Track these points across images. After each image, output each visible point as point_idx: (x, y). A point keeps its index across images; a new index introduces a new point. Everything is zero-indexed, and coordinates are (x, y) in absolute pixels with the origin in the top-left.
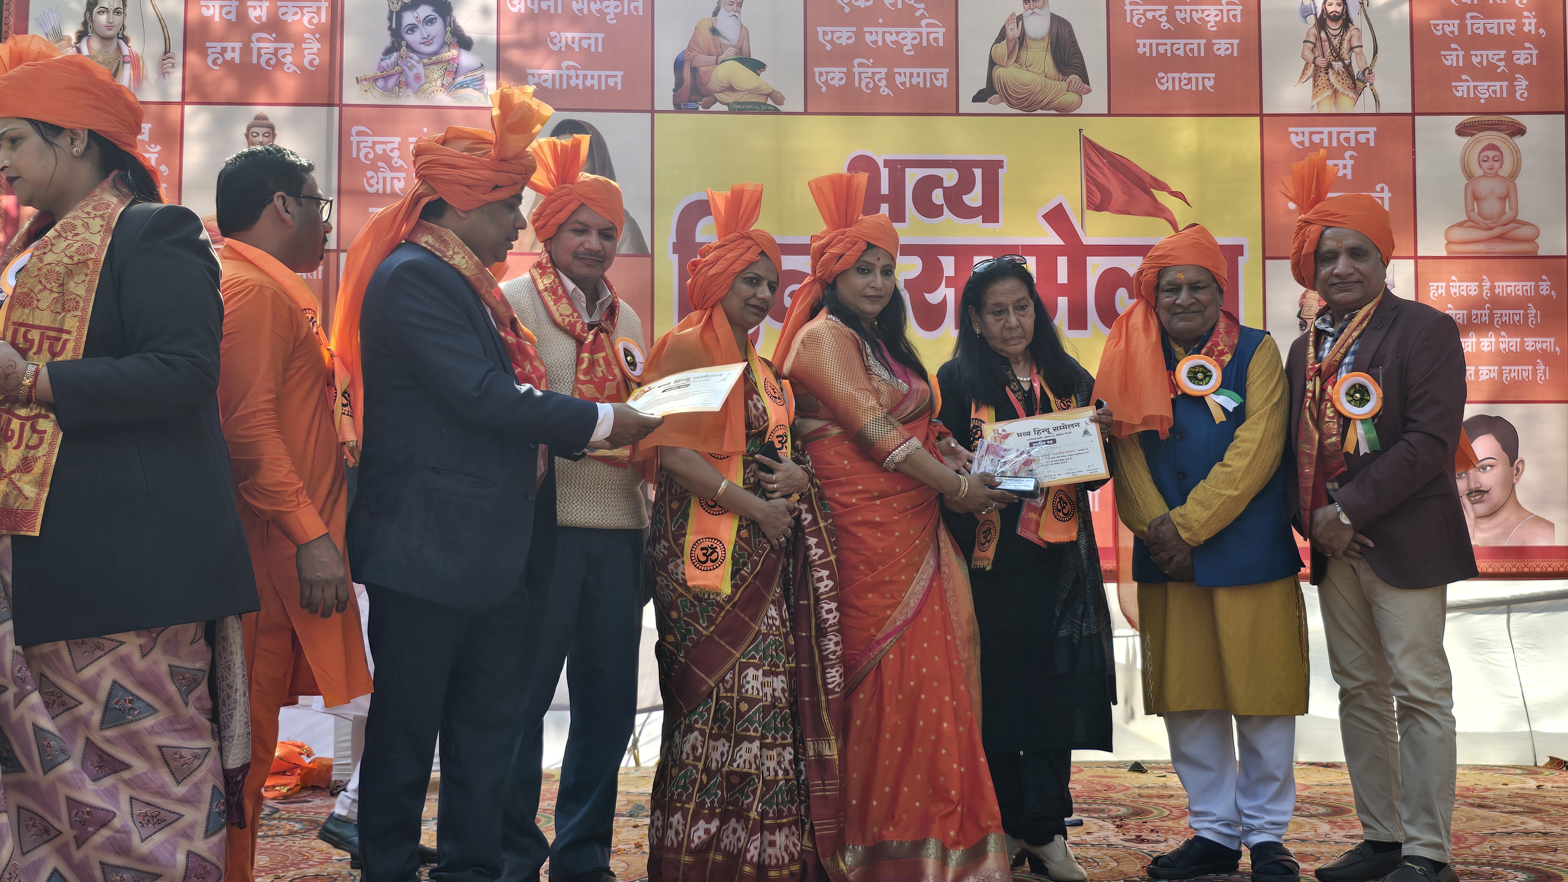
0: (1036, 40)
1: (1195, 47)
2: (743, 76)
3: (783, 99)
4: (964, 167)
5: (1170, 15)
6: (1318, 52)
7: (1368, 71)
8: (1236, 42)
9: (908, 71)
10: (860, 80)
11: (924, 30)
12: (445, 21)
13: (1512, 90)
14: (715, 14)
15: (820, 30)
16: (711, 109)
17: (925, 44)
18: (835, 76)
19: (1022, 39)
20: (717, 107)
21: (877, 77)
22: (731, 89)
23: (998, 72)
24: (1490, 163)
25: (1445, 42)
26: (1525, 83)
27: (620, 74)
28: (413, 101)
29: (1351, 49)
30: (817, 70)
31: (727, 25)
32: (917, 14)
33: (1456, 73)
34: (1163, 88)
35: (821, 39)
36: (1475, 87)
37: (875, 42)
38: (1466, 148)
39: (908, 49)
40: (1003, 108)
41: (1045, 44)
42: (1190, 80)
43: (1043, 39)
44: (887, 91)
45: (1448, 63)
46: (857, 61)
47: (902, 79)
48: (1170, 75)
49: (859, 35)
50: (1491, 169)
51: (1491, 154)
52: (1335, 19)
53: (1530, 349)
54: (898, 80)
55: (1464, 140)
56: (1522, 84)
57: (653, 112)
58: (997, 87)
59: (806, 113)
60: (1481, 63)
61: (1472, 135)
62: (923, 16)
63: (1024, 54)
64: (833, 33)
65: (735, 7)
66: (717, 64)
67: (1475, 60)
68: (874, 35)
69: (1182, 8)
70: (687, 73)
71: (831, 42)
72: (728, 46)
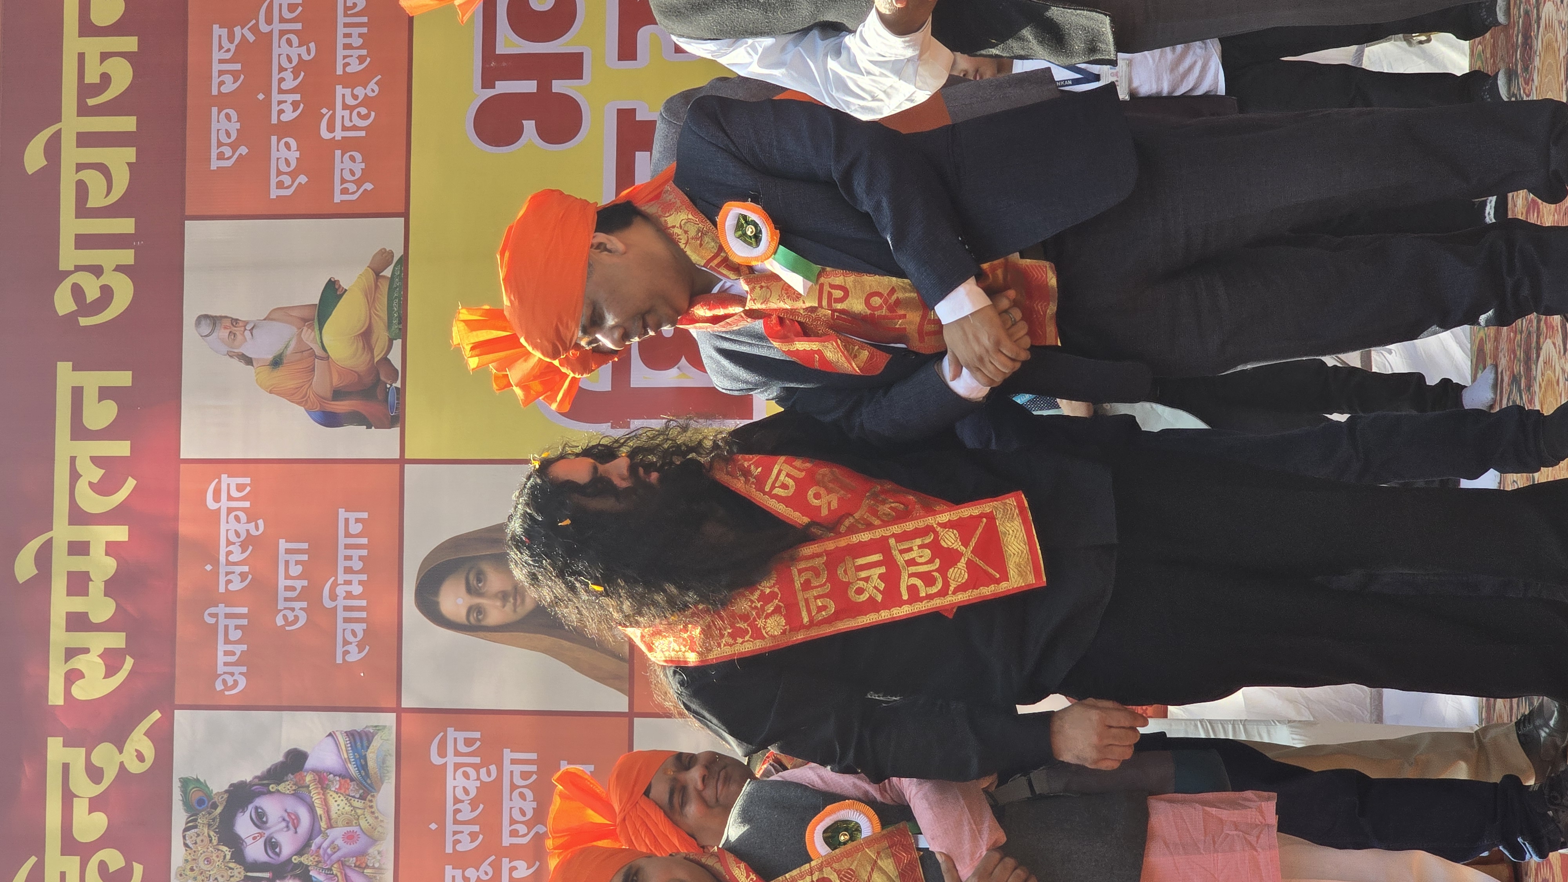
2: (347, 316)
3: (383, 252)
9: (340, 52)
10: (355, 128)
11: (277, 26)
12: (260, 794)
14: (249, 361)
15: (274, 193)
16: (399, 368)
17: (298, 26)
18: (347, 166)
20: (395, 357)
21: (350, 101)
22: (366, 336)
27: (342, 514)
28: (388, 846)
30: (338, 198)
31: (266, 343)
32: (251, 38)
35: (288, 192)
37: (295, 105)
39: (308, 52)
44: (372, 85)
46: (325, 134)
47: (354, 62)
49: (284, 130)
54: (355, 67)
57: (402, 461)
59: (406, 215)
62: (255, 30)
64: (279, 173)
65: (238, 329)
66: (327, 358)
68: (284, 107)
70: (342, 406)
71: (293, 175)
72: (300, 340)
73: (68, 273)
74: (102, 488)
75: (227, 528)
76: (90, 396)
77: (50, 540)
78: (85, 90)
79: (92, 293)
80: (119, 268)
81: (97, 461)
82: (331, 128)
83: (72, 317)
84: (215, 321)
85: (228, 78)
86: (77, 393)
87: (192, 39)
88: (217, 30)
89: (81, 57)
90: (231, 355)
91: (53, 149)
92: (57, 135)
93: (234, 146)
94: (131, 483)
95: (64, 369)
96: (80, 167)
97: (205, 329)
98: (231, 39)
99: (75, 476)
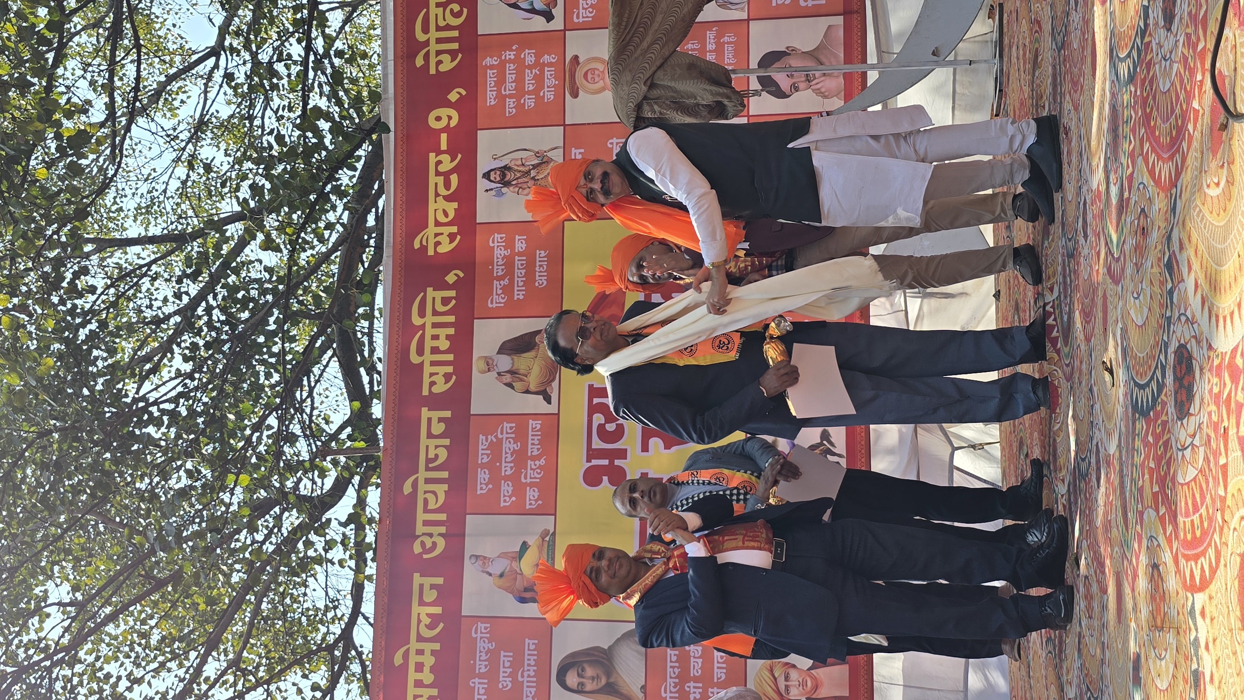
0: (513, 364)
1: (520, 262)
2: (531, 557)
3: (545, 530)
4: (593, 409)
5: (499, 278)
6: (525, 186)
7: (537, 154)
8: (517, 237)
9: (530, 446)
10: (535, 478)
11: (505, 435)
13: (550, 65)
14: (490, 575)
15: (502, 504)
17: (513, 436)
18: (532, 494)
19: (512, 372)
21: (534, 467)
23: (532, 388)
24: (595, 76)
25: (520, 107)
26: (546, 56)
27: (527, 641)
29: (523, 165)
30: (528, 507)
31: (497, 568)
32: (495, 440)
33: (539, 99)
34: (545, 283)
35: (508, 504)
36: (548, 87)
37: (511, 468)
38: (586, 92)
39: (517, 447)
40: (555, 384)
41: (515, 358)
42: (540, 266)
43: (513, 359)
44: (542, 460)
45: (533, 104)
46: (523, 480)
47: (535, 450)
48: (537, 278)
49: (507, 478)
50: (599, 76)
51: (590, 76)
52: (504, 175)
53: (714, 47)
54: (536, 453)
55: (581, 93)
56: (546, 58)
58: (542, 388)
59: (555, 515)
60: (533, 84)
61: (578, 88)
62: (496, 437)
63: (522, 371)
64: (504, 496)
65: (486, 561)
66: (522, 574)
67: (531, 88)
68: (507, 469)
69: (495, 271)
71: (510, 497)
72: (511, 566)
73: (419, 536)
74: (430, 627)
75: (480, 645)
76: (426, 588)
77: (408, 649)
78: (429, 461)
79: (429, 545)
80: (440, 535)
81: (428, 615)
82: (526, 478)
83: (420, 554)
84: (477, 557)
85: (485, 457)
86: (421, 586)
87: (471, 440)
88: (481, 437)
89: (427, 447)
90: (483, 572)
91: (415, 485)
92: (416, 480)
93: (487, 485)
94: (442, 625)
95: (416, 576)
96: (426, 492)
97: (473, 560)
98: (487, 441)
99: (419, 621)
